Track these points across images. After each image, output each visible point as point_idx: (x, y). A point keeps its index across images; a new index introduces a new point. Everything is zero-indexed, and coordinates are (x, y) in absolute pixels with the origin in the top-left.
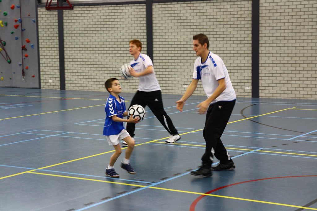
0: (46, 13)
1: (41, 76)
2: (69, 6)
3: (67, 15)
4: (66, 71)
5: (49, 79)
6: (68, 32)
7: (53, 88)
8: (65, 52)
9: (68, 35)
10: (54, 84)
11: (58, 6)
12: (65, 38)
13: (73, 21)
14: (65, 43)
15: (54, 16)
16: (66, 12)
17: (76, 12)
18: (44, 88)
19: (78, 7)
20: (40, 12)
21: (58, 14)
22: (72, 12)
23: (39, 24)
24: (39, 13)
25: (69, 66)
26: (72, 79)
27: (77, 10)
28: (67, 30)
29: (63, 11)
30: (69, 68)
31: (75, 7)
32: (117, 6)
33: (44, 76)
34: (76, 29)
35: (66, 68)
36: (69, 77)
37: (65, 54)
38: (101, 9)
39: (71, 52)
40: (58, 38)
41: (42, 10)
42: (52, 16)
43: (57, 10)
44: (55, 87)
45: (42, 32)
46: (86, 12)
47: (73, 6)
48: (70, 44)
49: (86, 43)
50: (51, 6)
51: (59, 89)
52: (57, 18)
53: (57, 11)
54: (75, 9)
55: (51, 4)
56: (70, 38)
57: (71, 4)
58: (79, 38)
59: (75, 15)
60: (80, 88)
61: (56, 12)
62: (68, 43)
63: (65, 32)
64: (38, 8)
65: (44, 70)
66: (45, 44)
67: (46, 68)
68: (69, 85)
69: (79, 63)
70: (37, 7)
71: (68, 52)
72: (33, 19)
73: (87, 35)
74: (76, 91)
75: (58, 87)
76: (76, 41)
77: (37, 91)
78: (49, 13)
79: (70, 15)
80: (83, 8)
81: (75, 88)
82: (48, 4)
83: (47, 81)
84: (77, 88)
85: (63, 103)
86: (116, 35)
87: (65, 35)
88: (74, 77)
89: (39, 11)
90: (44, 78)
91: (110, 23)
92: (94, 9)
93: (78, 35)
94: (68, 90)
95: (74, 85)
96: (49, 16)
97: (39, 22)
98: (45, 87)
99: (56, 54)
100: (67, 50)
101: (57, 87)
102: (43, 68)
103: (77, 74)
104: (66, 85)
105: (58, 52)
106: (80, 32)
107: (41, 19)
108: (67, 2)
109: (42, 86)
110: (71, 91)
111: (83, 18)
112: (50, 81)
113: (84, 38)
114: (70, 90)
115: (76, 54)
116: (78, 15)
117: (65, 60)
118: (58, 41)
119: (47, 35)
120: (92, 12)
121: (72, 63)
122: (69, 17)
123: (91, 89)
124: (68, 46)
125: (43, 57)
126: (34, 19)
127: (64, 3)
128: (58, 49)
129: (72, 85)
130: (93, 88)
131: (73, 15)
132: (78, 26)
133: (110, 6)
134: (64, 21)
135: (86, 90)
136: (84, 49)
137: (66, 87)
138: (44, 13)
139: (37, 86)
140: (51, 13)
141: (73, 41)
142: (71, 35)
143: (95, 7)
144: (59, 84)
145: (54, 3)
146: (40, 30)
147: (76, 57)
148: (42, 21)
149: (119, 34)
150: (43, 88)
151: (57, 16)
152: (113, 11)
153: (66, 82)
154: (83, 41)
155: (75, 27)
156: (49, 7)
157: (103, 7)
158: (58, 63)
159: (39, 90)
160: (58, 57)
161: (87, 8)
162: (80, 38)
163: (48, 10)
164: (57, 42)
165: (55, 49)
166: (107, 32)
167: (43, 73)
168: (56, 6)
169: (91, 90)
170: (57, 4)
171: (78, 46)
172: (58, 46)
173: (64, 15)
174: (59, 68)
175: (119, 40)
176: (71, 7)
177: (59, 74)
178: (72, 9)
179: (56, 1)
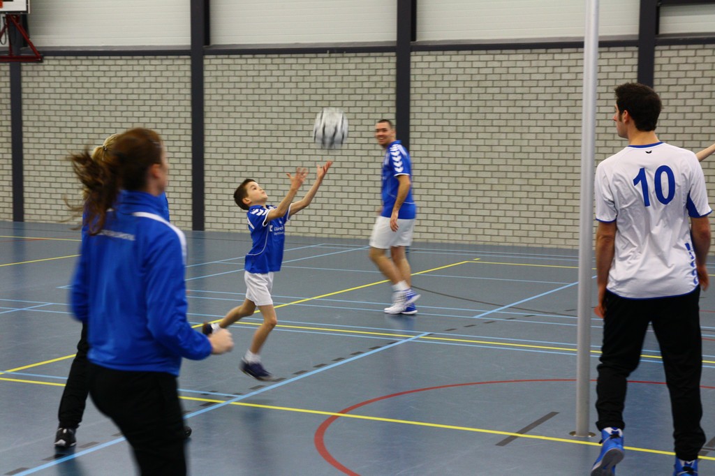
2: (34, 55)
3: (30, 74)
4: (25, 184)
6: (32, 107)
8: (25, 146)
9: (31, 113)
11: (11, 55)
12: (24, 118)
13: (42, 85)
15: (3, 74)
16: (26, 68)
17: (47, 68)
19: (52, 57)
21: (12, 71)
22: (41, 68)
25: (32, 173)
26: (38, 201)
27: (50, 64)
28: (29, 102)
29: (20, 66)
30: (31, 179)
31: (46, 57)
32: (133, 59)
34: (48, 102)
35: (26, 179)
36: (33, 195)
37: (25, 151)
38: (100, 62)
39: (37, 146)
40: (9, 118)
43: (8, 62)
44: (3, 216)
46: (69, 68)
47: (42, 54)
48: (36, 130)
49: (69, 130)
51: (12, 221)
52: (8, 79)
53: (8, 64)
54: (46, 62)
56: (35, 118)
57: (39, 52)
58: (53, 118)
59: (46, 74)
60: (54, 218)
61: (6, 67)
62: (31, 129)
63: (24, 107)
68: (32, 212)
69: (53, 169)
71: (31, 146)
73: (70, 113)
74: (46, 223)
75: (8, 216)
76: (47, 124)
79: (35, 74)
80: (63, 60)
81: (43, 218)
84: (48, 218)
85: (19, 249)
86: (130, 114)
87: (25, 112)
88: (43, 196)
91: (118, 91)
92: (85, 62)
93: (53, 113)
94: (30, 223)
95: (43, 212)
99: (5, 151)
100: (28, 143)
101: (6, 216)
103: (49, 190)
104: (26, 211)
105: (9, 145)
106: (57, 108)
108: (29, 47)
110: (35, 224)
111: (62, 79)
113: (64, 119)
114: (33, 223)
115: (46, 152)
116: (52, 74)
117: (25, 162)
118: (9, 123)
120: (82, 68)
121: (38, 168)
122: (33, 77)
124: (30, 135)
127: (23, 48)
128: (10, 140)
129: (39, 212)
131: (41, 74)
132: (53, 96)
133: (119, 57)
134: (24, 85)
136: (64, 141)
137: (26, 217)
141: (41, 124)
142: (37, 113)
143: (87, 59)
144: (11, 211)
147: (48, 157)
149: (136, 114)
151: (8, 74)
152: (125, 68)
153: (26, 206)
154: (62, 124)
155: (46, 96)
157: (104, 60)
158: (10, 167)
160: (10, 156)
161: (70, 60)
162: (57, 119)
164: (7, 126)
165: (4, 140)
166: (113, 108)
168: (6, 55)
170: (8, 50)
171: (52, 135)
172: (9, 134)
173: (24, 74)
174: (10, 178)
176: (38, 56)
177: (11, 189)
178: (41, 61)
179: (7, 45)
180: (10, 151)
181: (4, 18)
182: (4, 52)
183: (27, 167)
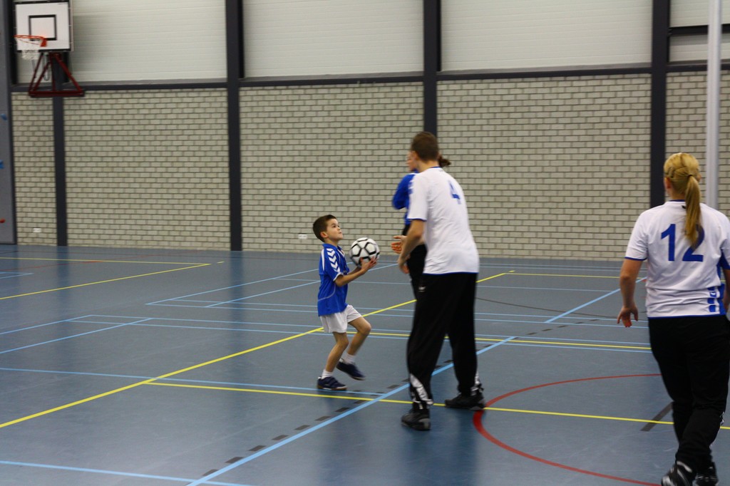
0: (29, 103)
1: (19, 220)
2: (76, 90)
3: (72, 107)
4: (69, 211)
5: (34, 225)
6: (74, 138)
7: (43, 243)
9: (74, 143)
10: (44, 236)
11: (53, 90)
12: (67, 149)
14: (67, 159)
15: (45, 108)
16: (69, 102)
17: (89, 102)
18: (22, 242)
19: (93, 92)
20: (16, 100)
21: (54, 105)
22: (82, 101)
23: (15, 123)
24: (15, 103)
25: (76, 200)
26: (81, 226)
27: (91, 97)
28: (72, 133)
29: (64, 100)
30: (74, 205)
31: (87, 92)
33: (25, 220)
37: (67, 180)
38: (139, 96)
40: (52, 149)
41: (20, 97)
42: (41, 108)
43: (51, 97)
44: (46, 241)
45: (21, 139)
46: (110, 101)
47: (84, 89)
50: (38, 90)
51: (55, 245)
52: (50, 113)
53: (52, 99)
54: (87, 96)
55: (40, 86)
56: (78, 149)
57: (81, 87)
59: (87, 107)
60: (97, 242)
61: (49, 102)
62: (73, 159)
63: (67, 139)
64: (14, 93)
65: (25, 210)
66: (26, 159)
67: (29, 205)
68: (75, 236)
69: (96, 195)
70: (10, 90)
71: (74, 175)
72: (3, 114)
73: (110, 143)
74: (89, 247)
75: (52, 240)
76: (89, 154)
77: (11, 248)
78: (35, 103)
79: (77, 107)
81: (86, 241)
82: (34, 86)
83: (29, 230)
84: (91, 242)
85: (63, 272)
86: (168, 143)
87: (68, 144)
88: (86, 221)
89: (13, 98)
90: (24, 225)
92: (125, 96)
93: (94, 144)
94: (73, 247)
95: (86, 237)
96: (35, 108)
97: (14, 118)
98: (26, 240)
99: (48, 180)
100: (71, 172)
101: (50, 241)
102: (23, 205)
104: (68, 236)
105: (54, 175)
107: (19, 113)
108: (71, 81)
109: (20, 240)
110: (78, 248)
111: (103, 112)
112: (37, 230)
113: (94, 149)
114: (76, 247)
115: (89, 180)
116: (93, 107)
117: (68, 190)
119: (31, 144)
120: (122, 101)
121: (80, 195)
122: (75, 110)
123: (120, 244)
124: (73, 164)
125: (22, 185)
126: (5, 113)
127: (64, 84)
128: (53, 169)
129: (81, 236)
130: (123, 242)
131: (83, 107)
132: (94, 128)
133: (158, 91)
134: (66, 118)
135: (109, 246)
136: (106, 170)
137: (70, 241)
138: (25, 103)
139: (11, 240)
140: (40, 103)
141: (83, 154)
142: (79, 143)
143: (127, 93)
144: (55, 236)
145: (47, 83)
146: (15, 134)
147: (91, 185)
148: (21, 118)
149: (175, 143)
150: (23, 244)
151: (51, 108)
152: (163, 101)
153: (69, 231)
154: (103, 154)
155: (88, 128)
156: (35, 91)
157: (143, 93)
158: (54, 195)
159: (14, 246)
160: (53, 185)
162: (99, 149)
163: (32, 97)
164: (50, 157)
165: (47, 169)
166: (152, 138)
167: (23, 215)
168: (49, 90)
169: (119, 246)
170: (51, 85)
173: (66, 107)
174: (54, 205)
175: (176, 154)
176: (80, 91)
177: (55, 215)
178: (83, 96)
179: (50, 81)
180: (54, 180)
181: (47, 56)
182: (47, 88)
183: (70, 194)
